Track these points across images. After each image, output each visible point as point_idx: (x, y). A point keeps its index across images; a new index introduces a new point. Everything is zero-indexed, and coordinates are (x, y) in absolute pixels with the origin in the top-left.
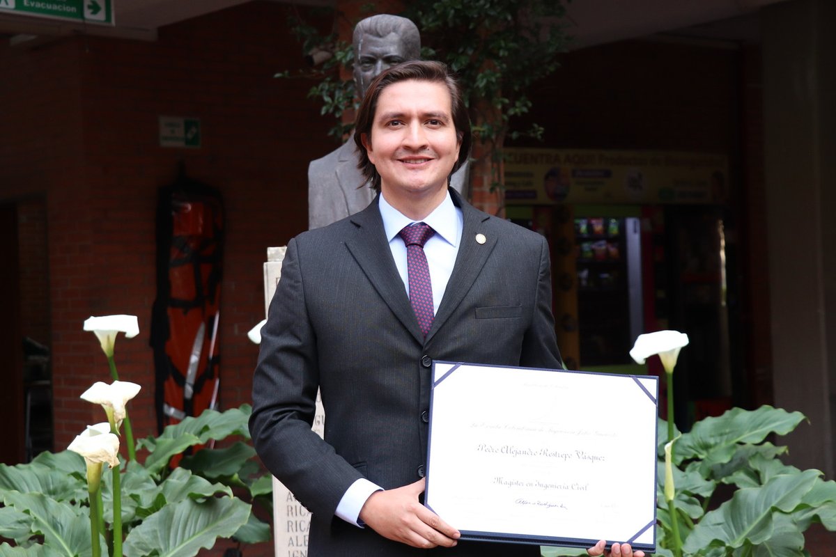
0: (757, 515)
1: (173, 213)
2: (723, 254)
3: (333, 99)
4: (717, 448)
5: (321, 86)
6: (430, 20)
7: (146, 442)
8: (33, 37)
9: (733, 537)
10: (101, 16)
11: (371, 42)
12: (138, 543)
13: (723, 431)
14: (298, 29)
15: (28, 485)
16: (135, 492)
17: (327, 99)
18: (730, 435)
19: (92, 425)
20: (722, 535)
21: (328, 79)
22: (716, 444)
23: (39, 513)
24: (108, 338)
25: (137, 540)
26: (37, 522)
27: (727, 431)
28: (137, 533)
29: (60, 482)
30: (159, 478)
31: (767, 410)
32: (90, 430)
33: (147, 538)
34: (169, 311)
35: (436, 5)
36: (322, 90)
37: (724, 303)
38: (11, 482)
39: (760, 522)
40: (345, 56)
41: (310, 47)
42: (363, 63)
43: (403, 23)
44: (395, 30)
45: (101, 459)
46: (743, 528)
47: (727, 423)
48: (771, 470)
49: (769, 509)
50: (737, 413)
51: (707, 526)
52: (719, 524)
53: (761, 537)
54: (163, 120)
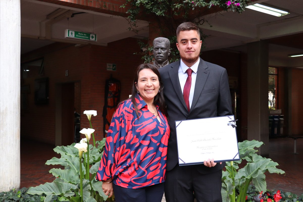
0: (254, 170)
1: (109, 86)
2: (236, 100)
3: (147, 60)
4: (241, 150)
5: (144, 56)
6: (171, 41)
7: (98, 142)
8: (80, 45)
9: (247, 176)
10: (94, 39)
11: (158, 44)
12: (93, 170)
13: (243, 146)
14: (140, 43)
15: (69, 151)
16: (94, 156)
17: (146, 59)
18: (244, 147)
19: (83, 138)
20: (245, 175)
21: (146, 55)
22: (241, 149)
23: (70, 160)
24: (89, 116)
25: (93, 169)
26: (69, 163)
27: (244, 146)
28: (93, 167)
29: (77, 151)
30: (100, 151)
31: (254, 141)
32: (83, 140)
33: (96, 168)
34: (107, 108)
35: (173, 38)
36: (145, 57)
37: (235, 112)
38: (65, 150)
39: (255, 172)
40: (150, 49)
41: (142, 47)
42: (155, 49)
43: (166, 39)
44: (164, 41)
45: (82, 150)
46: (250, 173)
47: (244, 144)
48: (255, 156)
49: (257, 168)
50: (247, 141)
51: (241, 172)
52: (244, 172)
53: (255, 176)
54: (108, 64)
